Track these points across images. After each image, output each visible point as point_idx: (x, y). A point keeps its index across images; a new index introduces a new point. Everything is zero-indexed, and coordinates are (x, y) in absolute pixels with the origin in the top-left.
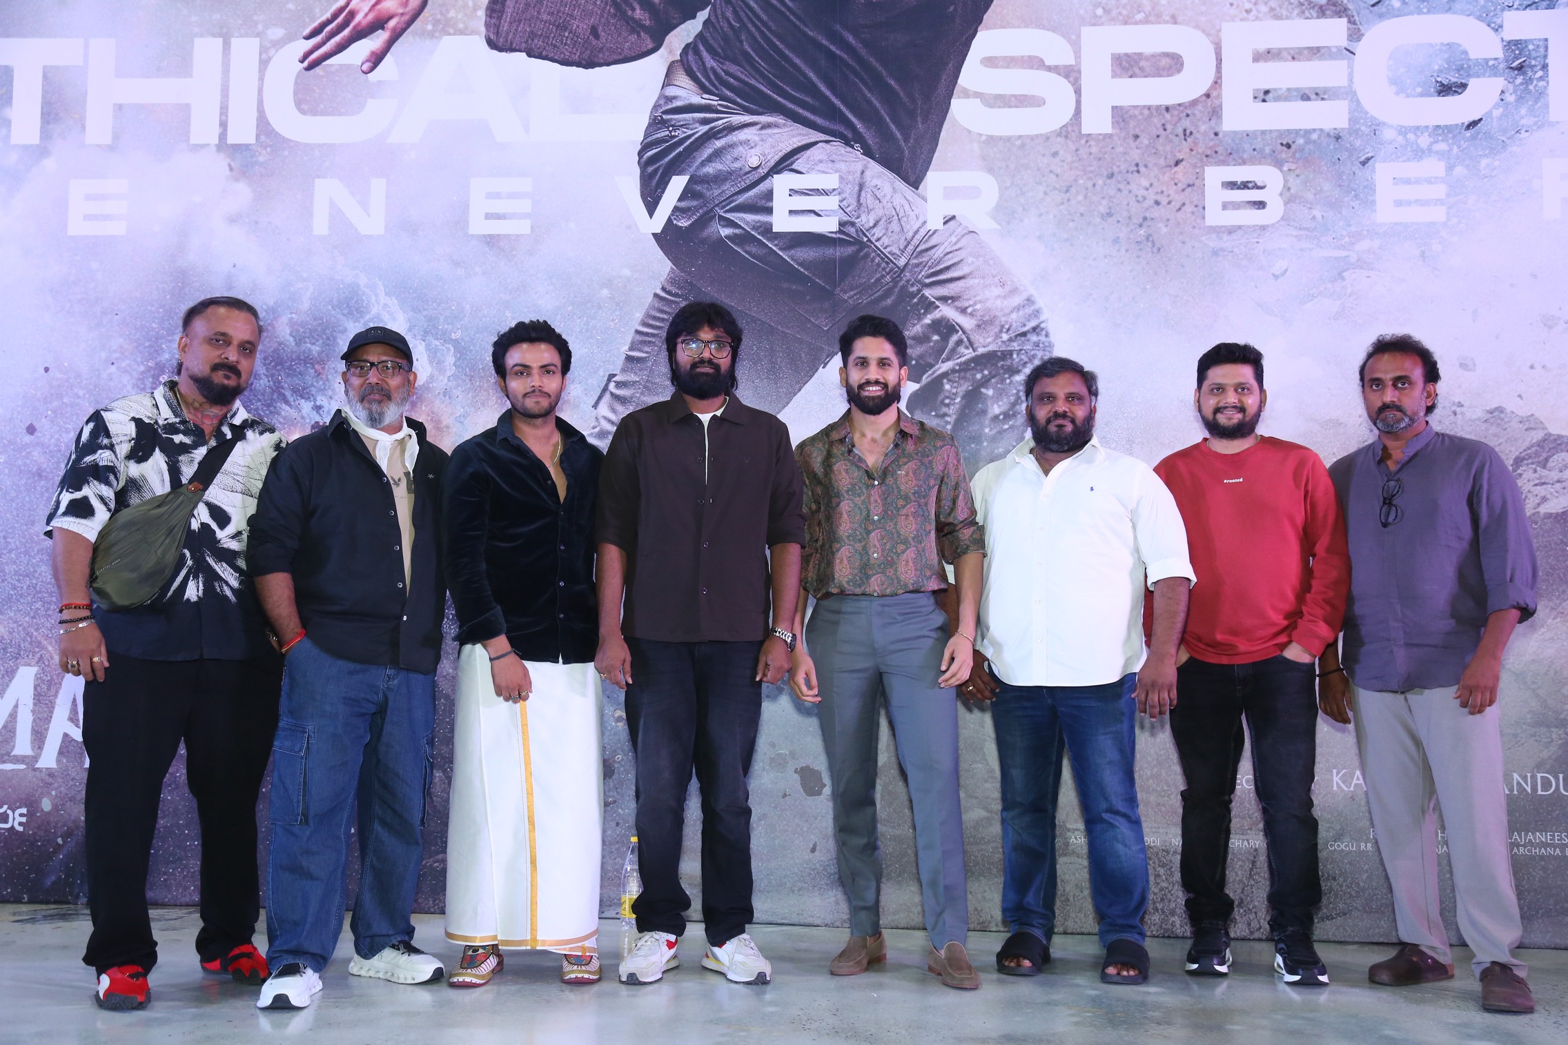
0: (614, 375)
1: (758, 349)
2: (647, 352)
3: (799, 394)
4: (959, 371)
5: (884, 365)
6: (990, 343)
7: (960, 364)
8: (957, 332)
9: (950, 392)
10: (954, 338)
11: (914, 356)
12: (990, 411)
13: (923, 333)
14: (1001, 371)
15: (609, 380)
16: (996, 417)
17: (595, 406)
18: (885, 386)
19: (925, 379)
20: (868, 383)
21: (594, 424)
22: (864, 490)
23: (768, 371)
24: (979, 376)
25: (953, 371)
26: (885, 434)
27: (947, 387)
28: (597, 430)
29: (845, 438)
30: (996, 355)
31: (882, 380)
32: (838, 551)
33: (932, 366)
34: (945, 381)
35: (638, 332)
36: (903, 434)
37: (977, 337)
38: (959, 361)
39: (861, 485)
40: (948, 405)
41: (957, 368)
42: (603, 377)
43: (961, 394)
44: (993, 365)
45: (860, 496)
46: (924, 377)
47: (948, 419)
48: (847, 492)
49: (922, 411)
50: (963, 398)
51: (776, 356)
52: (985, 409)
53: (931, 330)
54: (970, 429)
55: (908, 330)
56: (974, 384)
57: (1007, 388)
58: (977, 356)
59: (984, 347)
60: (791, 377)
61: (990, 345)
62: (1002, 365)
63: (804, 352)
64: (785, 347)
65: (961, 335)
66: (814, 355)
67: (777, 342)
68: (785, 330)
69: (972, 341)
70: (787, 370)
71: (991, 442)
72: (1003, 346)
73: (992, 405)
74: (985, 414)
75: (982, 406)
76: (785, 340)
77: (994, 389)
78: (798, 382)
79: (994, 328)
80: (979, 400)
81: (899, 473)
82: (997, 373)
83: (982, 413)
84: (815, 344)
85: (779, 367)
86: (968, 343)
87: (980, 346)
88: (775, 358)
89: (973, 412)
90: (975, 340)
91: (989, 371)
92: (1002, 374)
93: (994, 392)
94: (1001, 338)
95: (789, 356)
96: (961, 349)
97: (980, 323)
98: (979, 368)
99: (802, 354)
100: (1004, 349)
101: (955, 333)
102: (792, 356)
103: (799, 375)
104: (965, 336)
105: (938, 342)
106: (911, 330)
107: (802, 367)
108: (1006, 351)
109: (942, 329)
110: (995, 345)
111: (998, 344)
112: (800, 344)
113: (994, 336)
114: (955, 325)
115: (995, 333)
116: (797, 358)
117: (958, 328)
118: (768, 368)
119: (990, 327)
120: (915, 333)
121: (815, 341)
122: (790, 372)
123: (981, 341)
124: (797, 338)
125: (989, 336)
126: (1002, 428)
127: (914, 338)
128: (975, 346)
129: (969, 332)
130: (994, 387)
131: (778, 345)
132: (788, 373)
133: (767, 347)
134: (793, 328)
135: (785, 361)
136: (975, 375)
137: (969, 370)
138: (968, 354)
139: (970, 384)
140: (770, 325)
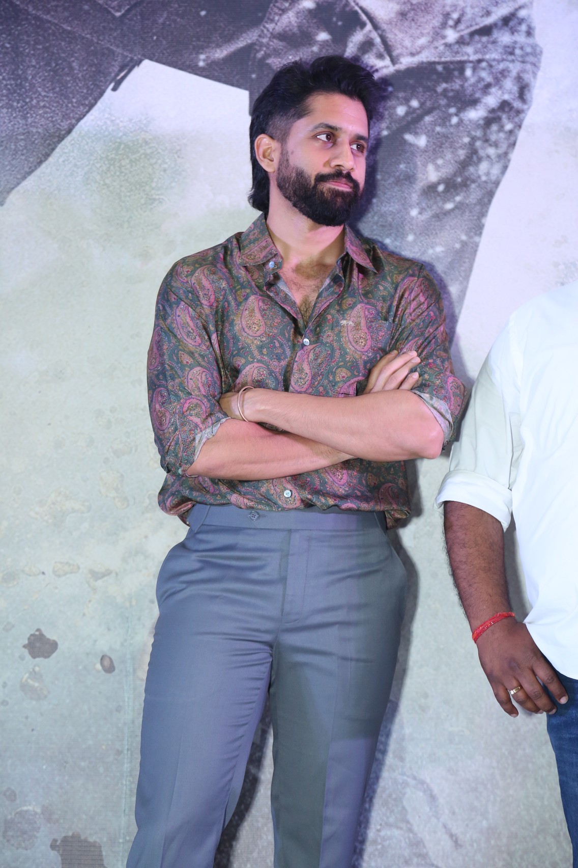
3: (69, 139)
5: (358, 147)
6: (423, 48)
8: (363, 25)
10: (358, 37)
12: (420, 176)
13: (300, 27)
14: (443, 102)
16: (431, 189)
22: (288, 351)
23: (11, 92)
24: (401, 111)
30: (435, 71)
37: (400, 35)
39: (283, 341)
44: (428, 89)
48: (260, 348)
51: (24, 64)
52: (411, 173)
53: (315, 21)
54: (384, 209)
55: (272, 21)
56: (393, 125)
57: (452, 133)
58: (398, 72)
59: (412, 55)
60: (53, 106)
61: (423, 52)
62: (445, 90)
63: (77, 59)
64: (40, 47)
65: (370, 31)
66: (96, 65)
67: (25, 37)
68: (39, 13)
69: (390, 43)
70: (45, 91)
71: (420, 234)
72: (448, 53)
73: (425, 165)
74: (411, 183)
75: (406, 168)
76: (41, 33)
77: (428, 136)
78: (66, 114)
79: (431, 18)
80: (400, 155)
81: (344, 322)
82: (436, 105)
83: (406, 180)
84: (98, 43)
85: (30, 84)
86: (383, 46)
87: (405, 54)
88: (21, 67)
89: (389, 178)
90: (396, 42)
91: (419, 101)
92: (444, 106)
93: (428, 141)
94: (444, 37)
95: (48, 64)
96: (369, 58)
97: (406, 8)
98: (401, 95)
99: (73, 61)
100: (448, 59)
101: (358, 28)
102: (54, 65)
103: (69, 103)
104: (378, 34)
105: (327, 45)
106: (278, 21)
107: (75, 86)
108: (452, 62)
109: (334, 19)
110: (433, 51)
111: (438, 50)
112: (70, 43)
113: (431, 33)
114: (360, 11)
115: (433, 28)
116: (63, 69)
117: (364, 17)
118: (9, 87)
119: (424, 17)
120: (286, 27)
121: (99, 39)
122: (51, 95)
123: (407, 43)
124: (64, 30)
125: (422, 34)
126: (442, 208)
127: (283, 36)
128: (395, 54)
129: (384, 26)
130: (429, 131)
131: (28, 43)
132: (47, 97)
133: (8, 45)
134: (56, 11)
135: (41, 74)
136: (395, 108)
137: (384, 98)
138: (383, 68)
139: (384, 125)
140: (11, 4)
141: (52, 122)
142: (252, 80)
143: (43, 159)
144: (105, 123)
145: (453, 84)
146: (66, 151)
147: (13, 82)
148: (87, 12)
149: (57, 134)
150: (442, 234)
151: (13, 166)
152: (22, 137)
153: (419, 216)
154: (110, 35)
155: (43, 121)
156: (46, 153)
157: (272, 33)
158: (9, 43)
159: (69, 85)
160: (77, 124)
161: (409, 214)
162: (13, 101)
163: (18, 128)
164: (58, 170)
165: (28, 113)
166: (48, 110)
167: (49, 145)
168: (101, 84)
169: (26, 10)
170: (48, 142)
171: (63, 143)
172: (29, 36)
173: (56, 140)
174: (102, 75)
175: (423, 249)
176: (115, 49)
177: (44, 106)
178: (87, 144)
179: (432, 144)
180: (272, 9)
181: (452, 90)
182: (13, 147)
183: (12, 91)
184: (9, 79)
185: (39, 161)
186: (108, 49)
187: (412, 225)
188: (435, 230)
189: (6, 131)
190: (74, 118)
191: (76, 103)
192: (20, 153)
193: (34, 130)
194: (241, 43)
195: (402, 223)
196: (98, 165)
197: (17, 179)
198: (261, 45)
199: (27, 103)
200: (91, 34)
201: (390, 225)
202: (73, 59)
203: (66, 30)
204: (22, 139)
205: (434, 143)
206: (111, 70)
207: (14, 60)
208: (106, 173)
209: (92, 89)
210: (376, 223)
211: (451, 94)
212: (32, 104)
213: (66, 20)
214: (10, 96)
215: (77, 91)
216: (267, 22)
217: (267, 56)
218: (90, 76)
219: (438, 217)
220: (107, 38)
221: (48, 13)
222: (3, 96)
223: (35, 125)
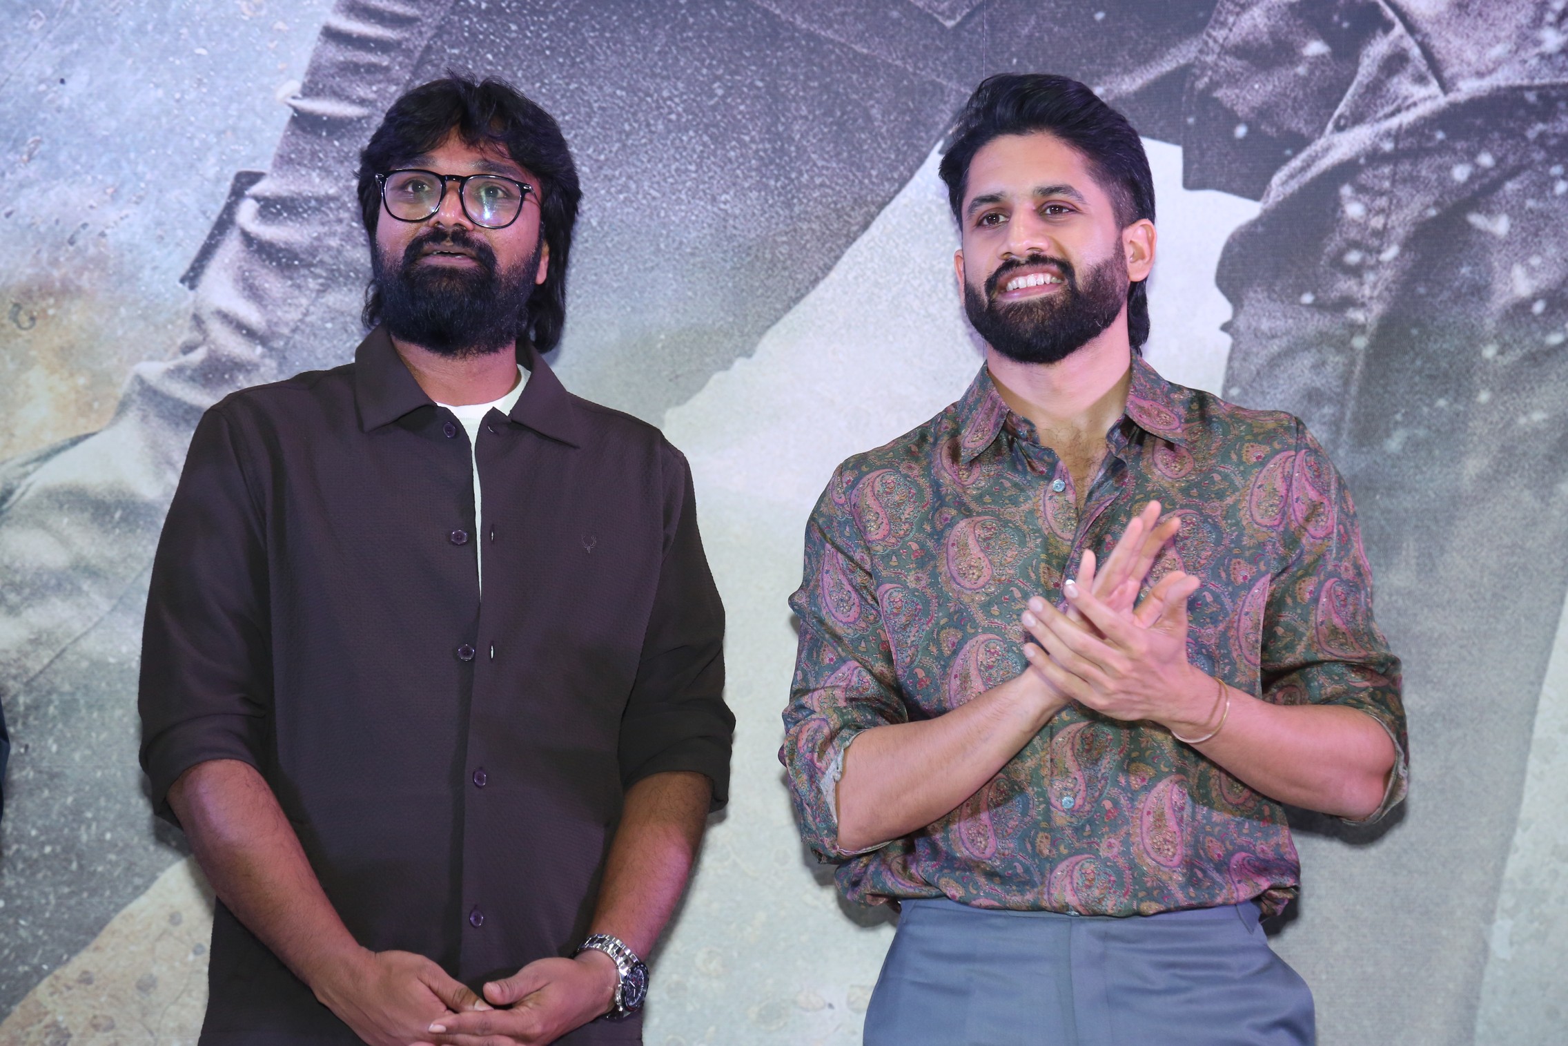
0: (255, 177)
1: (728, 90)
2: (362, 102)
3: (865, 238)
4: (1393, 158)
6: (1498, 63)
7: (1396, 136)
8: (1388, 27)
9: (1362, 226)
10: (1379, 48)
11: (1241, 109)
12: (1498, 286)
13: (1273, 34)
14: (1539, 156)
15: (237, 193)
17: (192, 277)
19: (1280, 185)
20: (1010, 264)
21: (186, 336)
23: (765, 163)
24: (1461, 173)
25: (1374, 157)
27: (1354, 210)
28: (198, 356)
30: (1523, 103)
33: (1300, 143)
34: (1346, 190)
35: (331, 34)
37: (1456, 42)
38: (1394, 123)
39: (1028, 587)
40: (1356, 272)
41: (1388, 146)
42: (218, 180)
43: (1400, 232)
44: (1511, 134)
46: (1277, 179)
47: (1358, 316)
48: (986, 607)
49: (1270, 289)
50: (1406, 246)
51: (788, 115)
52: (1483, 283)
53: (1300, 22)
54: (1432, 347)
55: (1223, 24)
56: (1446, 197)
57: (1556, 211)
58: (1454, 106)
59: (1480, 75)
60: (837, 184)
61: (1500, 70)
62: (1542, 136)
63: (878, 102)
64: (816, 84)
65: (1401, 37)
66: (911, 111)
67: (789, 69)
68: (814, 27)
69: (1438, 56)
70: (824, 159)
71: (1502, 390)
72: (1545, 71)
73: (1508, 268)
74: (1481, 299)
75: (1472, 272)
76: (817, 60)
77: (1512, 216)
78: (861, 197)
79: (1514, 9)
80: (1461, 250)
82: (1525, 162)
83: (1472, 294)
84: (915, 74)
85: (798, 149)
86: (1424, 62)
87: (1465, 73)
88: (783, 120)
89: (1441, 291)
90: (1449, 53)
91: (1494, 156)
92: (1540, 163)
93: (1512, 226)
94: (1538, 43)
95: (829, 112)
96: (1399, 83)
98: (1460, 145)
99: (872, 106)
100: (1546, 81)
101: (1380, 32)
102: (839, 114)
103: (864, 177)
104: (1416, 41)
105: (1323, 63)
106: (1234, 24)
107: (875, 149)
108: (1553, 87)
109: (1336, 18)
110: (1518, 67)
111: (1527, 65)
112: (866, 75)
113: (1514, 36)
114: (1381, 3)
115: (1517, 27)
116: (855, 120)
117: (1390, 14)
118: (762, 153)
119: (1499, 8)
120: (1248, 34)
121: (916, 67)
122: (834, 165)
123: (1470, 54)
124: (856, 53)
125: (1498, 40)
126: (1542, 344)
127: (1242, 51)
128: (1447, 74)
129: (1428, 28)
130: (1513, 207)
131: (794, 78)
132: (827, 168)
133: (760, 84)
134: (843, 23)
135: (816, 130)
136: (1449, 169)
137: (1428, 152)
138: (1425, 99)
139: (1429, 199)
140: (766, 13)
141: (836, 210)
142: (1187, 127)
143: (820, 274)
144: (928, 209)
145: (1557, 124)
146: (860, 259)
147: (768, 146)
148: (897, 23)
149: (845, 232)
150: (1543, 389)
151: (768, 288)
152: (784, 239)
153: (1500, 358)
154: (937, 59)
155: (820, 210)
156: (825, 265)
157: (1222, 46)
158: (762, 80)
159: (866, 147)
160: (878, 214)
161: (1480, 354)
162: (768, 178)
163: (777, 224)
164: (846, 293)
165: (793, 197)
166: (829, 191)
167: (831, 250)
168: (921, 143)
169: (791, 23)
170: (828, 245)
171: (855, 246)
172: (796, 66)
173: (842, 241)
174: (922, 128)
175: (1508, 417)
176: (944, 83)
177: (822, 185)
178: (897, 246)
179: (1519, 229)
180: (1222, 5)
181: (1555, 135)
182: (768, 256)
183: (767, 161)
184: (762, 140)
185: (812, 278)
186: (932, 83)
187: (1486, 373)
188: (1530, 382)
189: (756, 229)
190: (873, 203)
191: (877, 176)
192: (779, 265)
193: (805, 226)
194: (1167, 65)
195: (1468, 371)
196: (916, 283)
197: (775, 310)
198: (1204, 67)
199: (792, 180)
200: (903, 58)
201: (1446, 375)
202: (872, 102)
203: (861, 55)
204: (784, 243)
205: (1523, 228)
206: (937, 119)
207: (770, 108)
208: (930, 296)
209: (905, 153)
210: (1420, 372)
211: (1553, 142)
212: (800, 182)
213: (860, 37)
214: (764, 169)
215: (879, 156)
216: (1213, 28)
217: (1214, 85)
218: (902, 131)
219: (1535, 359)
220: (930, 63)
221: (830, 26)
222: (750, 169)
223: (805, 217)
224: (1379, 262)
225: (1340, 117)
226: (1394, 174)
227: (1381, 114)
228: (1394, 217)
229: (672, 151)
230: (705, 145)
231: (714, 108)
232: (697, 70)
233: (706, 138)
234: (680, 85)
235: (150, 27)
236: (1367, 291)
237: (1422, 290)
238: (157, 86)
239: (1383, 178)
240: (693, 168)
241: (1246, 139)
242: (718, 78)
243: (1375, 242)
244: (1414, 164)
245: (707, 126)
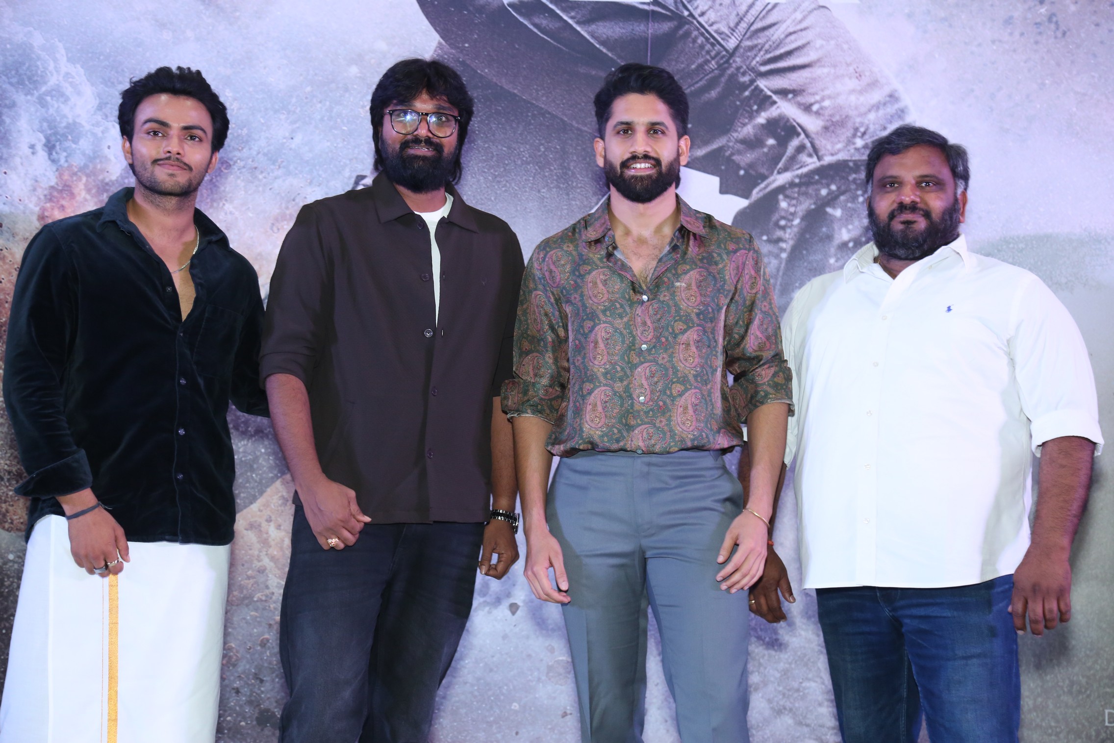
0: (363, 177)
4: (799, 185)
5: (656, 132)
6: (839, 151)
7: (800, 177)
8: (798, 135)
9: (786, 211)
10: (795, 143)
11: (742, 164)
12: (836, 236)
13: (755, 135)
14: (853, 187)
15: (357, 183)
16: (844, 245)
18: (657, 162)
19: (756, 194)
20: (634, 158)
22: (628, 309)
24: (824, 192)
25: (792, 184)
26: (658, 229)
27: (783, 204)
29: (604, 237)
30: (848, 166)
31: (652, 154)
32: (590, 393)
33: (764, 178)
34: (781, 197)
36: (683, 232)
37: (824, 142)
38: (800, 172)
39: (624, 302)
40: (783, 228)
41: (797, 181)
43: (800, 214)
44: (843, 178)
45: (621, 317)
46: (755, 191)
47: (783, 245)
48: (604, 312)
50: (803, 219)
51: (569, 159)
52: (831, 234)
53: (766, 131)
54: (811, 258)
55: (736, 131)
56: (818, 201)
57: (859, 208)
58: (822, 166)
59: (832, 155)
61: (840, 153)
62: (855, 179)
64: (579, 148)
65: (803, 139)
67: (570, 142)
68: (580, 126)
69: (817, 147)
72: (857, 154)
73: (840, 229)
74: (830, 241)
75: (827, 230)
76: (580, 139)
77: (842, 209)
78: (595, 192)
79: (846, 131)
80: (823, 222)
81: (678, 284)
83: (826, 239)
85: (572, 173)
86: (812, 149)
87: (827, 154)
88: (567, 161)
89: (815, 237)
90: (821, 146)
91: (837, 186)
92: (853, 189)
94: (854, 144)
95: (585, 159)
96: (802, 156)
97: (828, 124)
98: (824, 181)
100: (856, 158)
101: (795, 137)
104: (809, 141)
106: (740, 131)
108: (859, 161)
109: (779, 131)
110: (846, 152)
111: (850, 152)
113: (845, 141)
114: (796, 126)
115: (847, 137)
117: (799, 130)
118: (558, 174)
119: (840, 130)
120: (746, 135)
123: (829, 147)
125: (839, 142)
127: (743, 141)
128: (820, 154)
129: (813, 136)
131: (571, 145)
133: (558, 147)
136: (819, 190)
137: (812, 183)
138: (812, 163)
139: (812, 201)
140: (562, 120)
141: (586, 197)
142: (721, 170)
145: (860, 175)
147: (561, 171)
152: (566, 207)
155: (580, 197)
157: (736, 140)
160: (602, 199)
162: (560, 184)
163: (563, 201)
165: (569, 191)
166: (583, 189)
169: (571, 124)
170: (582, 210)
173: (588, 209)
177: (581, 187)
180: (736, 123)
181: (860, 179)
182: (559, 213)
183: (560, 177)
184: (559, 169)
189: (555, 203)
190: (600, 195)
193: (574, 203)
194: (715, 146)
195: (824, 267)
198: (729, 147)
199: (569, 185)
201: (815, 269)
210: (806, 267)
211: (859, 182)
212: (573, 186)
214: (559, 180)
217: (732, 154)
222: (554, 180)
223: (574, 199)
224: (792, 225)
225: (780, 168)
226: (799, 191)
227: (795, 168)
228: (798, 208)
229: (524, 172)
230: (536, 170)
231: (540, 156)
232: (534, 141)
233: (537, 167)
234: (528, 146)
235: (326, 118)
236: (787, 236)
237: (808, 236)
238: (328, 141)
239: (794, 193)
240: (531, 179)
241: (743, 176)
242: (542, 144)
243: (791, 217)
244: (807, 188)
245: (537, 163)
